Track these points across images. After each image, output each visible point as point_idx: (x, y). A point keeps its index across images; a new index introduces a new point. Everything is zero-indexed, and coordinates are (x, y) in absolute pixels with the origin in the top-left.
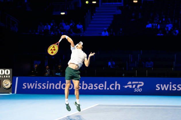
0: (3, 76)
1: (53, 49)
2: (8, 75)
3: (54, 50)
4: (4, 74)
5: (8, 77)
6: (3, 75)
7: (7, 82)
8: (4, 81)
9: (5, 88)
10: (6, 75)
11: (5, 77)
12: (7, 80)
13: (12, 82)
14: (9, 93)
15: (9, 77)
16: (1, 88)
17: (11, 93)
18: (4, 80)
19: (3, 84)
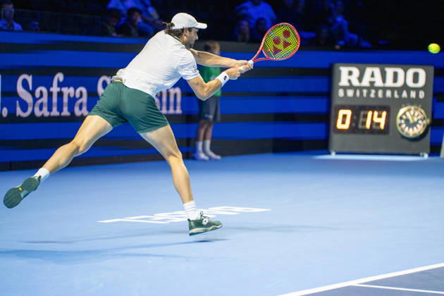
0: (400, 94)
1: (280, 47)
2: (417, 90)
3: (277, 41)
4: (405, 87)
5: (417, 95)
6: (400, 90)
7: (412, 113)
8: (402, 111)
9: (403, 137)
10: (409, 89)
11: (405, 94)
12: (413, 108)
13: (430, 114)
14: (418, 155)
15: (422, 94)
16: (391, 134)
17: (426, 156)
18: (401, 107)
19: (398, 121)
